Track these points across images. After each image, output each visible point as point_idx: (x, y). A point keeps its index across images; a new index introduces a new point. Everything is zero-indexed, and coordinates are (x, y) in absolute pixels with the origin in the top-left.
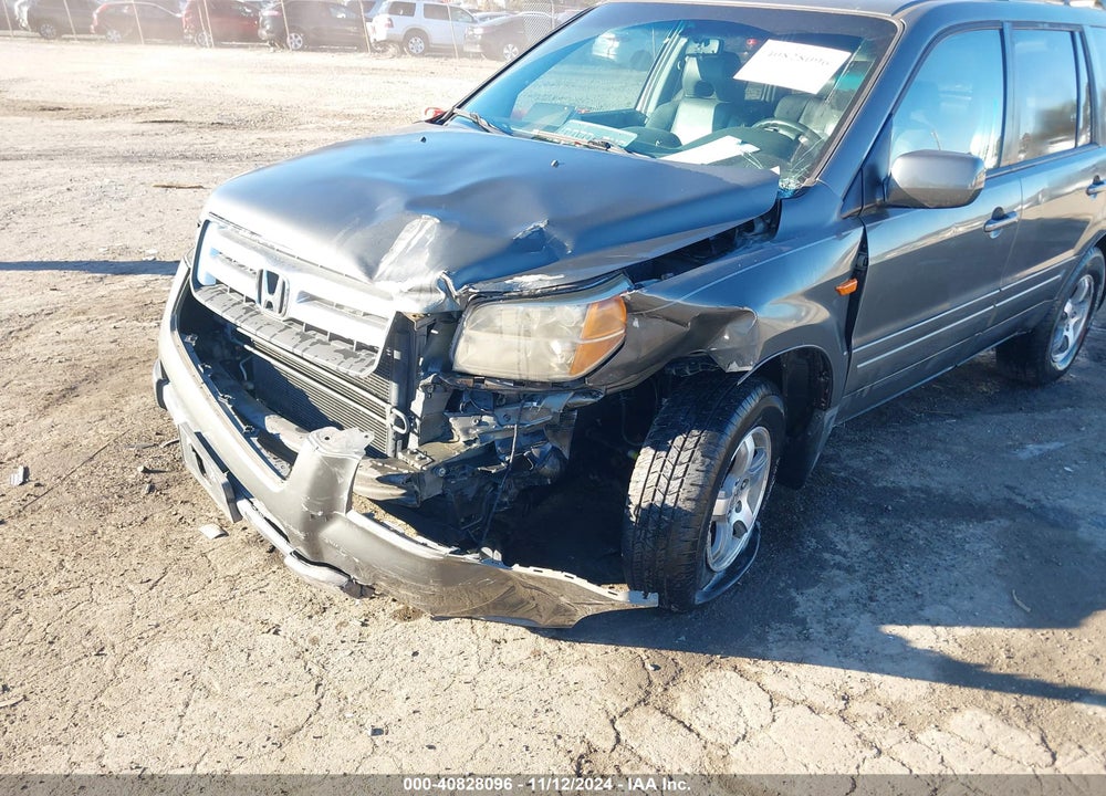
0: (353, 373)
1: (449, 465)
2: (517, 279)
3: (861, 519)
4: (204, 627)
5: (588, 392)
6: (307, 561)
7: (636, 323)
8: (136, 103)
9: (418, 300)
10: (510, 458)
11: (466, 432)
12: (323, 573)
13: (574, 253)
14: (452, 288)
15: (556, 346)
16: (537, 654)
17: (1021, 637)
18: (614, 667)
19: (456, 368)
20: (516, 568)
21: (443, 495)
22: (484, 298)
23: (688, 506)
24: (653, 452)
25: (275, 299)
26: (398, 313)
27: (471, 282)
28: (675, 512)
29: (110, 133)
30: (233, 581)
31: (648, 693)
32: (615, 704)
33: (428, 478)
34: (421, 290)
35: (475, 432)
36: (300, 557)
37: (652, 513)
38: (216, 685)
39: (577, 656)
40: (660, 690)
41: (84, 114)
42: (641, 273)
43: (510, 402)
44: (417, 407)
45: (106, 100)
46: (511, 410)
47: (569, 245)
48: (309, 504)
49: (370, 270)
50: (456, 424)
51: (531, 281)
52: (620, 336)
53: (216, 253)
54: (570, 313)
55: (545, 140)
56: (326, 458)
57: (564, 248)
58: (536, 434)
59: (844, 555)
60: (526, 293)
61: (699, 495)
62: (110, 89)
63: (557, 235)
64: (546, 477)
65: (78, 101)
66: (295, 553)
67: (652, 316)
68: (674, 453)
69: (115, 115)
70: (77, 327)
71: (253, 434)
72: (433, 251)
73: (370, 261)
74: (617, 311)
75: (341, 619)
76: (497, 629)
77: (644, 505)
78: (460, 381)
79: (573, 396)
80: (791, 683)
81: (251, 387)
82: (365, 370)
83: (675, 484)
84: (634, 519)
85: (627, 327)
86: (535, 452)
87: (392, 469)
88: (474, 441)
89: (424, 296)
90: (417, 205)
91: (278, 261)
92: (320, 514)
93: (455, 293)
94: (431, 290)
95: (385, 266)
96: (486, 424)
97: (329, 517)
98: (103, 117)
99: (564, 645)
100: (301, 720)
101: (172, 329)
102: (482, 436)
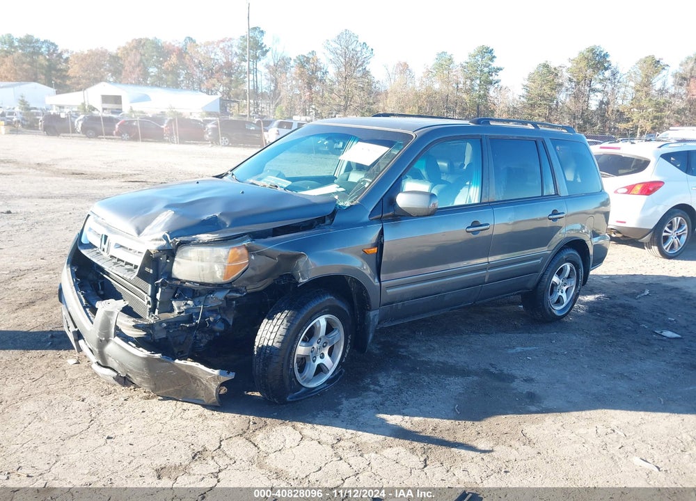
0: (128, 277)
1: (168, 322)
2: (198, 236)
3: (400, 372)
4: (51, 397)
5: (237, 291)
6: (102, 366)
7: (253, 257)
8: (124, 172)
9: (155, 244)
10: (198, 321)
11: (179, 308)
12: (108, 371)
13: (229, 227)
14: (169, 239)
15: (216, 267)
16: (200, 416)
17: (447, 423)
18: (235, 423)
19: (173, 276)
20: (177, 361)
21: (166, 339)
22: (182, 244)
23: (277, 345)
24: (267, 320)
25: (105, 247)
26: (148, 250)
27: (177, 237)
28: (272, 348)
29: (104, 186)
30: (72, 381)
31: (245, 432)
32: (226, 434)
33: (157, 328)
34: (156, 240)
35: (183, 308)
36: (99, 364)
37: (263, 349)
38: (46, 418)
39: (219, 417)
40: (251, 431)
41: (94, 176)
42: (255, 236)
43: (201, 295)
44: (158, 296)
45: (109, 170)
46: (202, 298)
47: (228, 223)
48: (100, 334)
49: (139, 233)
50: (175, 304)
51: (205, 237)
52: (247, 263)
53: (90, 229)
54: (222, 251)
55: (254, 184)
56: (106, 311)
57: (225, 224)
58: (213, 311)
59: (381, 386)
60: (201, 242)
61: (283, 340)
62: (113, 165)
63: (223, 219)
64: (217, 332)
65: (94, 170)
66: (97, 362)
67: (260, 254)
68: (275, 320)
69: (111, 177)
70: (47, 276)
71: (87, 307)
72: (165, 225)
73: (141, 228)
74: (245, 251)
75: (116, 397)
76: (186, 405)
77: (260, 346)
78: (174, 282)
79: (229, 293)
80: (316, 433)
81: (102, 293)
82: (133, 276)
83: (273, 335)
84: (255, 353)
85: (250, 259)
86: (211, 319)
87: (140, 322)
88: (183, 312)
89: (157, 242)
90: (168, 207)
91: (110, 231)
92: (104, 339)
93: (170, 241)
94: (160, 240)
95: (146, 231)
96: (189, 305)
97: (107, 341)
98: (104, 178)
99: (215, 413)
100: (78, 432)
101: (68, 263)
102: (186, 311)
